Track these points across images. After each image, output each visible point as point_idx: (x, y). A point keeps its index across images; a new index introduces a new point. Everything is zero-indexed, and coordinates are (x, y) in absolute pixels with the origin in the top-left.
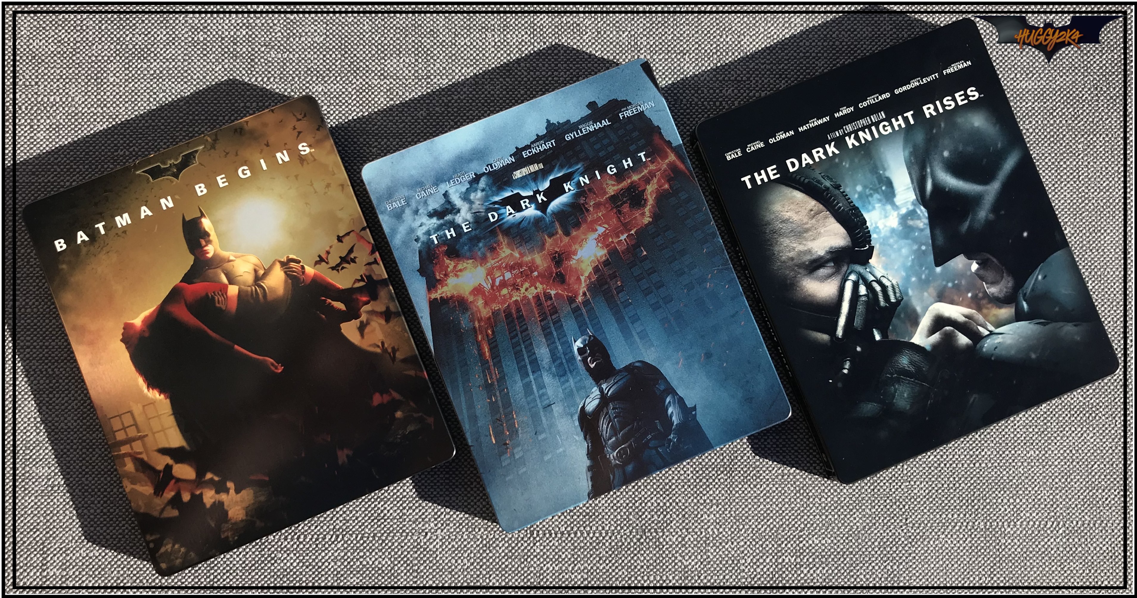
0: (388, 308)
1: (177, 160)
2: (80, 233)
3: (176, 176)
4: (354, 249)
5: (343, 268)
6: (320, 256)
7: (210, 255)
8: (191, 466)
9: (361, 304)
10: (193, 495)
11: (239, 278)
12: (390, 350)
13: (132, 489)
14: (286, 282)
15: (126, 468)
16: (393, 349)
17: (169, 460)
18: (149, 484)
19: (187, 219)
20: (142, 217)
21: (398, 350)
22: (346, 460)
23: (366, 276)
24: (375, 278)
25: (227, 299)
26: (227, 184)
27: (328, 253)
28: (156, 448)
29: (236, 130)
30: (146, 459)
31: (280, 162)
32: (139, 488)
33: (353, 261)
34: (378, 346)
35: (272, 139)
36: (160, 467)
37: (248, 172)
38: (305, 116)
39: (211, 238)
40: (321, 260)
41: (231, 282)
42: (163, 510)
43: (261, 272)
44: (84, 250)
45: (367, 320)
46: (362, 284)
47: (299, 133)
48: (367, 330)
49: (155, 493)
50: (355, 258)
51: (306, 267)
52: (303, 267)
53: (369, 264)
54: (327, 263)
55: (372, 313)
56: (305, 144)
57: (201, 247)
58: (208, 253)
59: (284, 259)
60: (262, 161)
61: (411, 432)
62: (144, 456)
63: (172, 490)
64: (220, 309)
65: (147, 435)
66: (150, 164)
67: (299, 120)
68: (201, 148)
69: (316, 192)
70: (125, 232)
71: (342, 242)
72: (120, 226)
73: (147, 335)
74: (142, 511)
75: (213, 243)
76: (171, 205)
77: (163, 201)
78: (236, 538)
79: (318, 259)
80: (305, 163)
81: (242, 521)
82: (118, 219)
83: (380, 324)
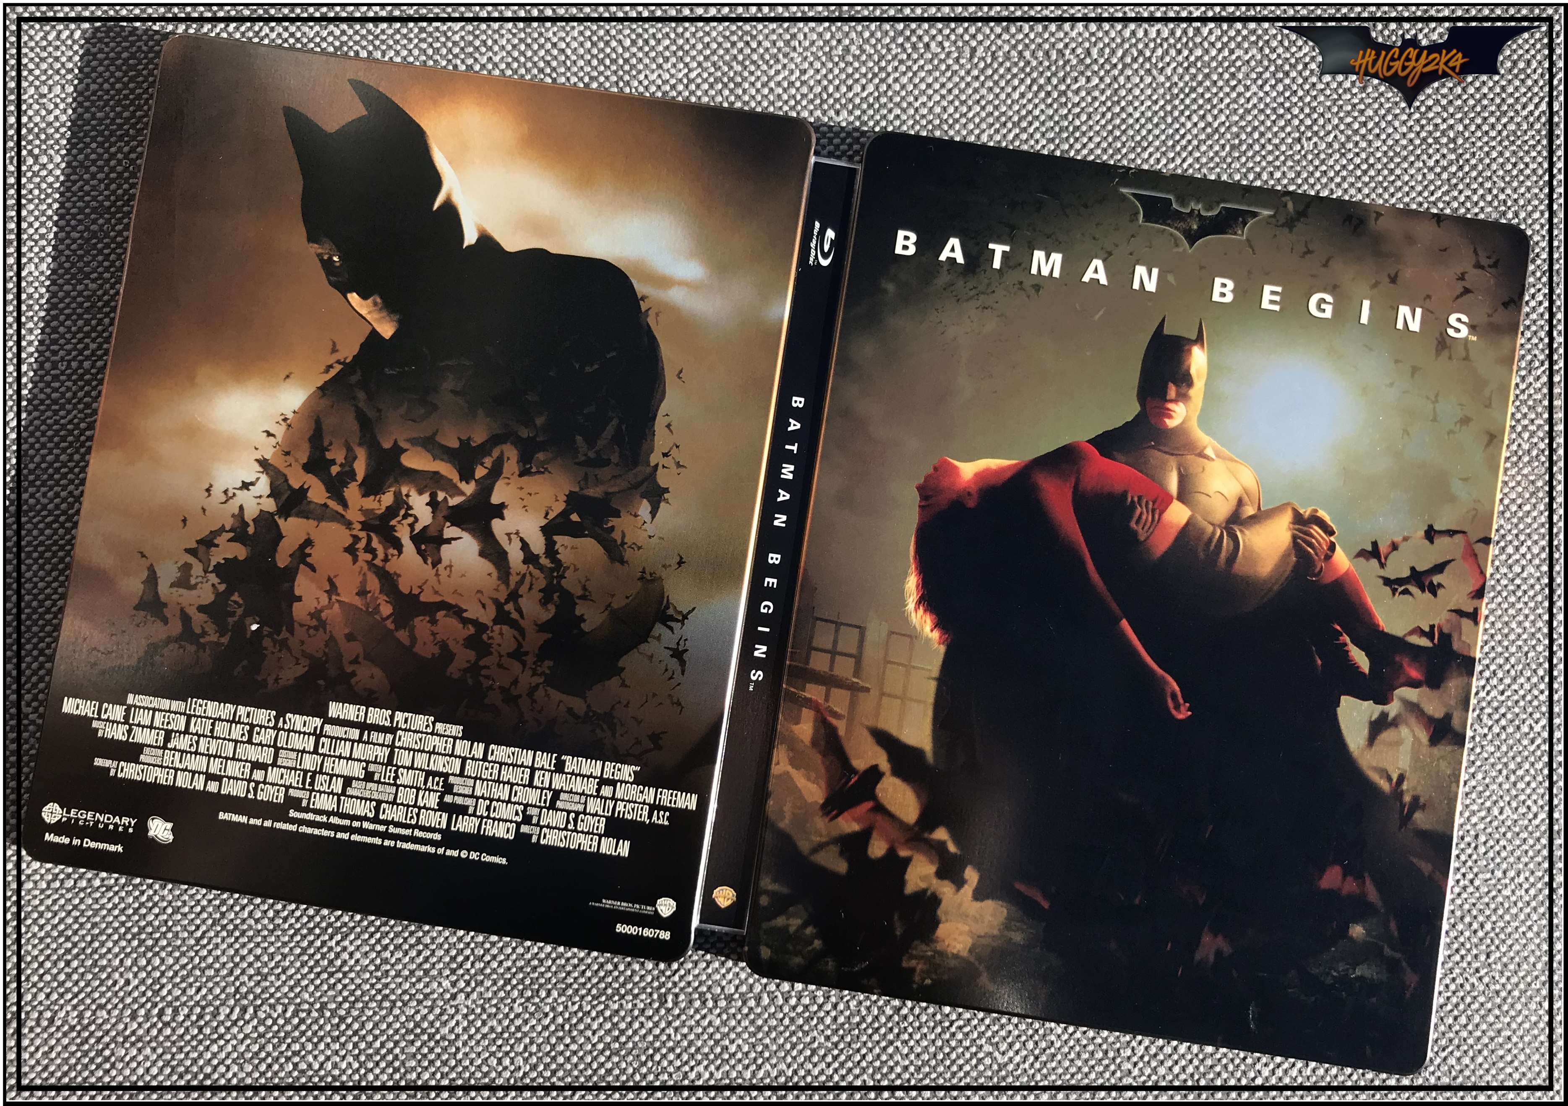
0: (1448, 717)
1: (1208, 210)
2: (954, 242)
3: (1192, 238)
4: (1448, 569)
5: (1406, 592)
6: (1375, 544)
7: (1171, 423)
8: (918, 796)
9: (1402, 679)
10: (891, 852)
11: (1202, 498)
12: (1407, 799)
13: (787, 773)
14: (1285, 556)
15: (796, 728)
16: (1416, 799)
17: (882, 761)
18: (823, 783)
19: (1167, 331)
20: (1086, 279)
21: (1423, 807)
22: (1212, 958)
23: (1441, 633)
24: (1456, 646)
25: (1157, 522)
26: (1277, 308)
27: (1394, 547)
28: (871, 723)
29: (1349, 218)
30: (841, 732)
31: (1400, 325)
32: (800, 780)
33: (1433, 590)
34: (1389, 779)
35: (1408, 274)
36: (860, 764)
37: (1329, 309)
38: (1495, 265)
39: (1192, 392)
40: (1374, 553)
41: (1183, 497)
42: (820, 847)
43: (1250, 511)
44: (944, 278)
45: (1395, 719)
46: (1424, 642)
47: (1467, 291)
48: (1386, 736)
49: (824, 806)
50: (1440, 585)
51: (1338, 547)
52: (1332, 547)
53: (1460, 613)
54: (1382, 565)
55: (1413, 708)
56: (1465, 318)
57: (1163, 397)
58: (1170, 417)
59: (1306, 512)
60: (1366, 304)
61: (1361, 978)
62: (841, 726)
63: (857, 820)
64: (1135, 534)
65: (867, 690)
66: (1154, 188)
67: (1478, 266)
68: (1267, 213)
69: (1435, 420)
70: (1037, 288)
71: (1432, 542)
72: (1034, 271)
73: (971, 504)
74: (781, 825)
75: (1191, 405)
76: (1151, 286)
77: (1140, 271)
78: (928, 982)
79: (1370, 548)
80: (1446, 353)
81: (956, 956)
82: (1039, 255)
83: (1416, 739)
